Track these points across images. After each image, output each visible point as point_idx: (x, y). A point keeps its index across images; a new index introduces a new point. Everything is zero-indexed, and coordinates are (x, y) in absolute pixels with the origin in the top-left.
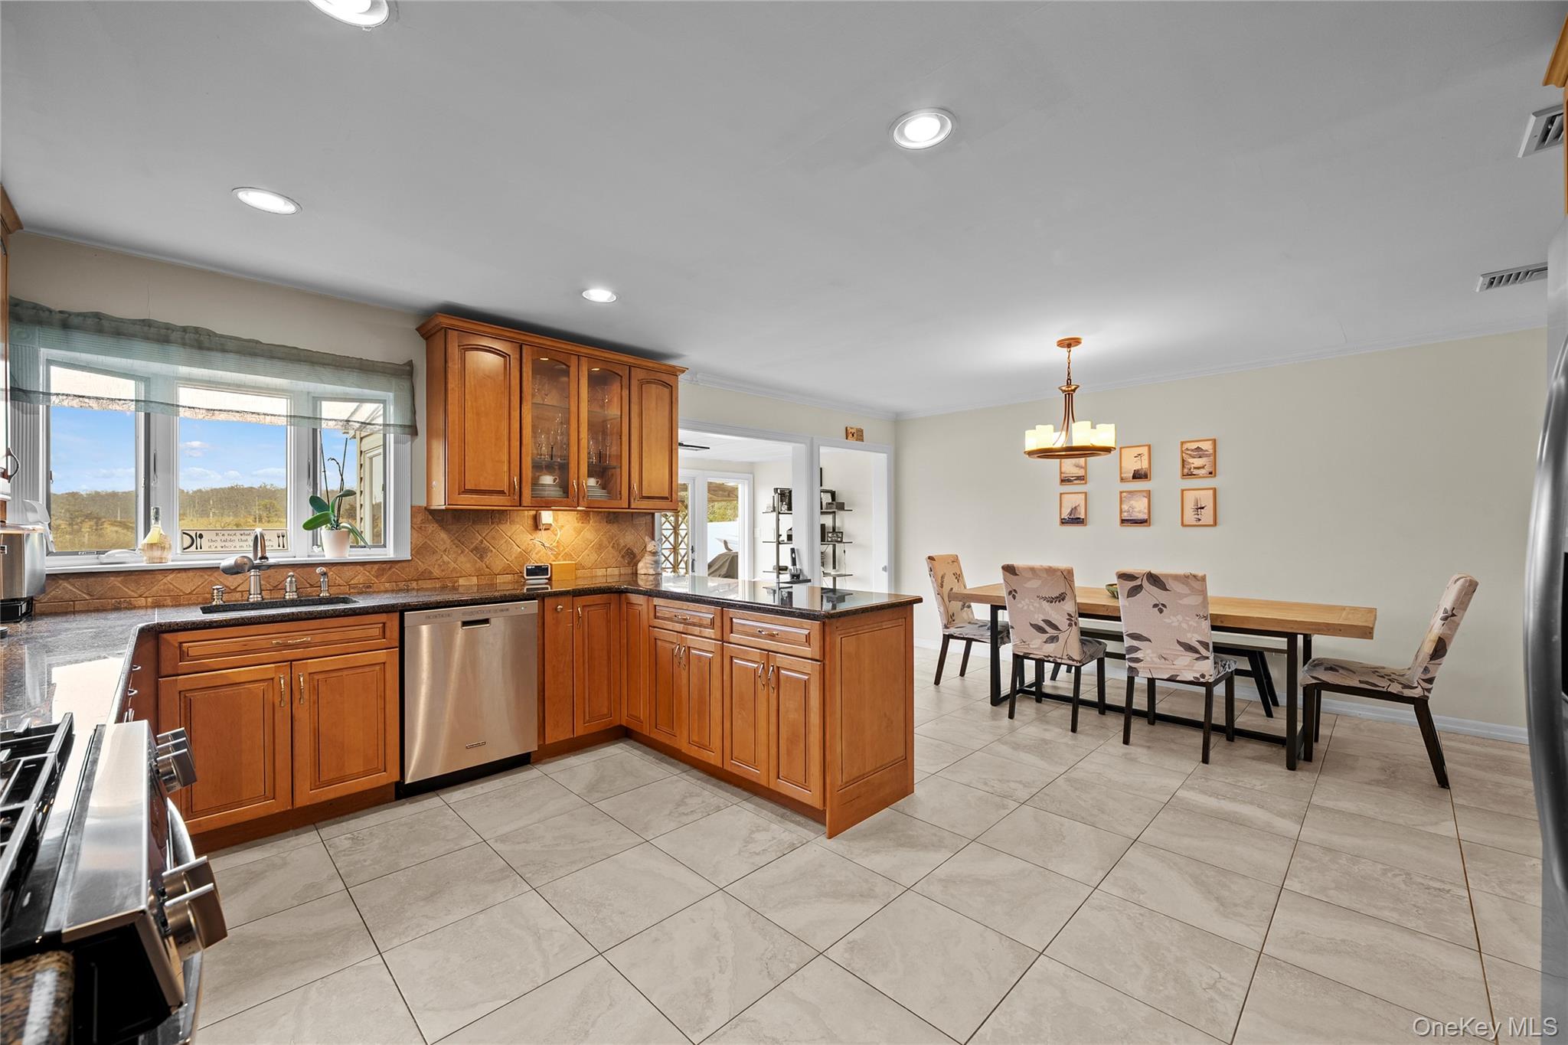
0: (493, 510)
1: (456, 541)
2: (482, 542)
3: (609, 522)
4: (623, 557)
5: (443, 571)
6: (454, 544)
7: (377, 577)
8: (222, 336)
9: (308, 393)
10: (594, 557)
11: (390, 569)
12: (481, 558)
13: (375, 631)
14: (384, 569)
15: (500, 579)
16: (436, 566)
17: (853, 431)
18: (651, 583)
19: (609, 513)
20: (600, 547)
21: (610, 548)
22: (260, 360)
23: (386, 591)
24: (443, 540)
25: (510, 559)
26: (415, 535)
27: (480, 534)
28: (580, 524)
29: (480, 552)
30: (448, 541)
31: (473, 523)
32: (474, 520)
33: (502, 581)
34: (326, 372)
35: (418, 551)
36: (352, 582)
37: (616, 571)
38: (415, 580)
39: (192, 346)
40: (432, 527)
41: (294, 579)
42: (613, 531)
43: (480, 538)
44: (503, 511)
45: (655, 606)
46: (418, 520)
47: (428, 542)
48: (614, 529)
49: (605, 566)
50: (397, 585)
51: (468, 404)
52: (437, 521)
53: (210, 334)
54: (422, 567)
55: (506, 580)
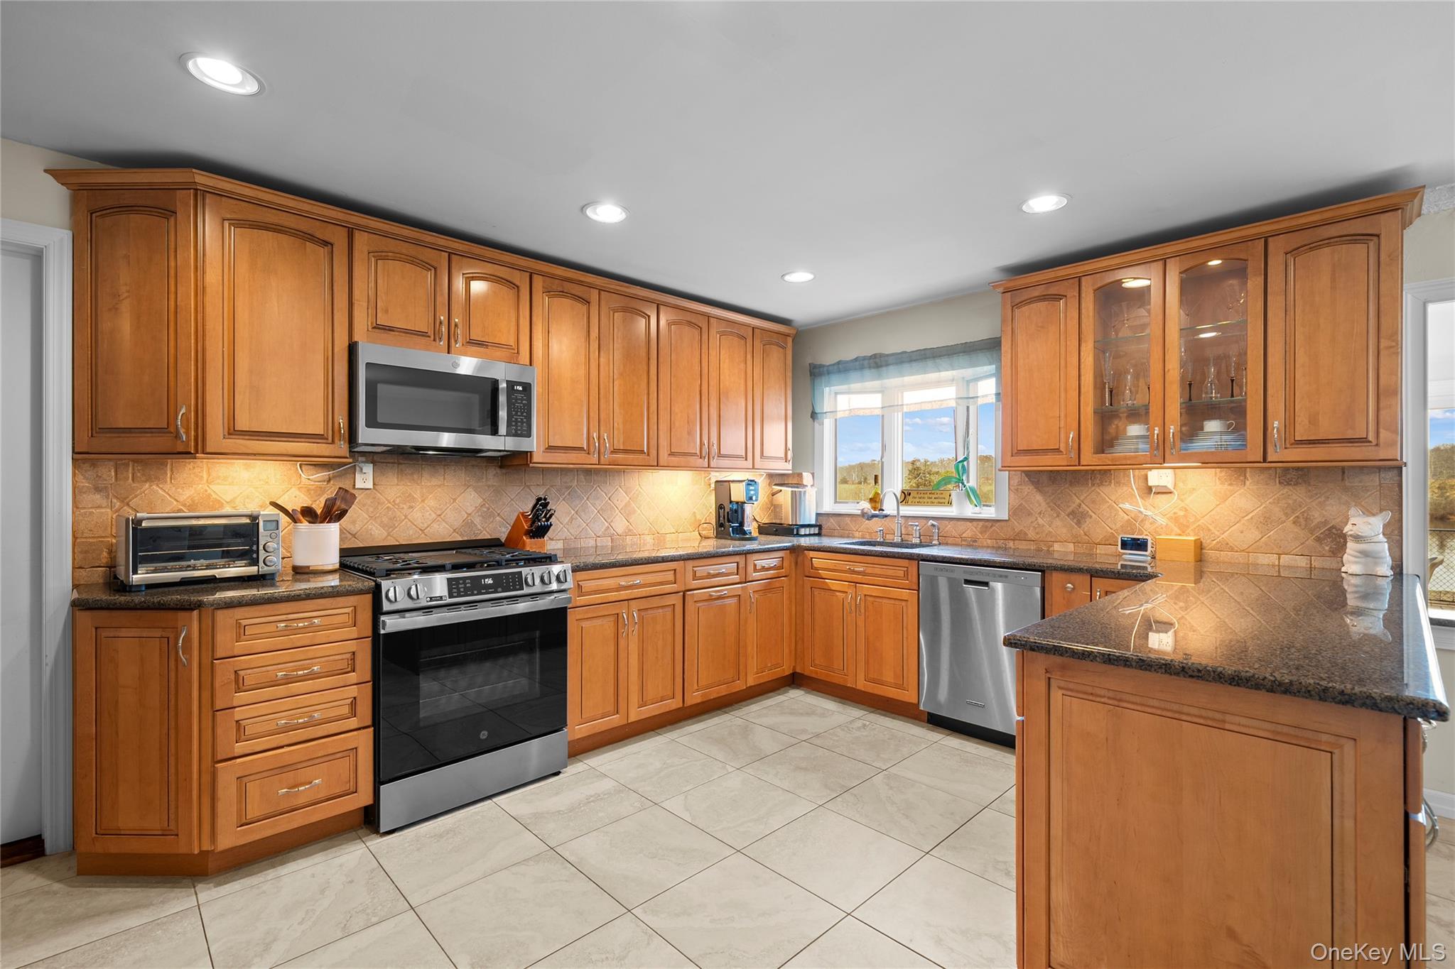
0: (1093, 471)
1: (1052, 504)
2: (1079, 506)
4: (1318, 540)
5: (1037, 533)
6: (1050, 507)
7: (981, 533)
8: (887, 355)
9: (963, 378)
10: (1252, 535)
11: (991, 527)
12: (1079, 523)
13: (901, 574)
14: (987, 527)
15: (1101, 550)
16: (1032, 528)
18: (1354, 589)
19: (1287, 469)
20: (1266, 521)
21: (1289, 523)
22: (906, 366)
23: (988, 547)
24: (1038, 502)
25: (1113, 526)
26: (1012, 496)
27: (1079, 497)
28: (1226, 486)
29: (1078, 517)
30: (1043, 504)
31: (1071, 485)
32: (1071, 481)
33: (1103, 552)
35: (1016, 512)
36: (964, 535)
37: (1302, 562)
38: (1012, 540)
39: (874, 368)
40: (1028, 489)
41: (918, 528)
42: (1295, 497)
43: (1078, 501)
44: (1106, 471)
46: (1015, 481)
47: (1024, 503)
48: (1298, 494)
49: (1276, 550)
50: (997, 543)
52: (1033, 483)
53: (881, 355)
54: (1018, 528)
55: (1109, 552)
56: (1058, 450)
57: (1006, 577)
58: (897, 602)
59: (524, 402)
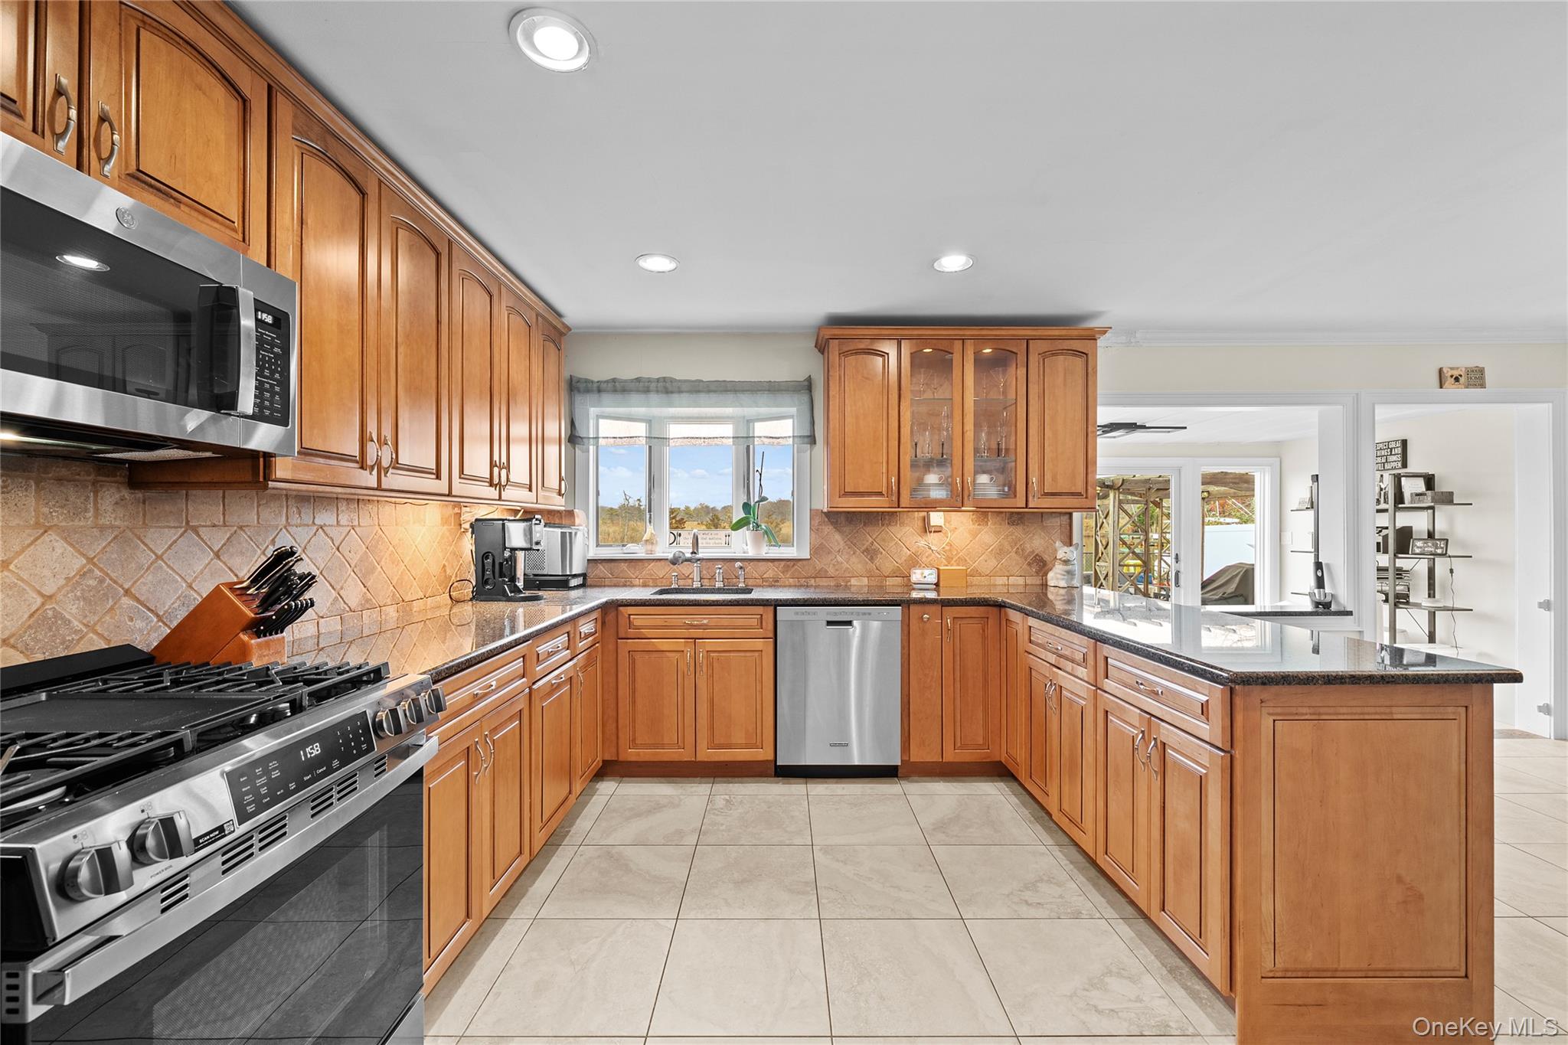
0: (883, 512)
1: (849, 543)
2: (872, 544)
3: (1011, 523)
4: (1029, 564)
5: (837, 570)
6: (847, 545)
7: (783, 573)
8: (680, 381)
9: (744, 417)
10: (993, 563)
11: (793, 566)
12: (872, 559)
13: (754, 622)
14: (788, 566)
15: (890, 581)
16: (831, 566)
17: (1456, 373)
18: (1062, 598)
19: (1012, 513)
20: (1000, 552)
21: (1013, 554)
22: (702, 395)
23: (790, 586)
24: (837, 541)
25: (899, 561)
26: (813, 535)
27: (871, 536)
28: (976, 526)
29: (871, 553)
30: (842, 543)
31: (864, 525)
32: (864, 522)
33: (891, 584)
34: (744, 397)
35: (817, 550)
36: (765, 576)
37: (1020, 581)
38: (813, 577)
39: (662, 392)
40: (828, 529)
41: (721, 571)
42: (1016, 534)
43: (871, 540)
44: (893, 512)
45: (1030, 627)
46: (816, 522)
47: (825, 543)
48: (1018, 532)
49: (1007, 574)
50: (799, 581)
51: (848, 409)
52: (832, 523)
53: (672, 380)
54: (819, 566)
55: (896, 583)
56: (880, 494)
57: (870, 614)
58: (748, 654)
59: (276, 350)
